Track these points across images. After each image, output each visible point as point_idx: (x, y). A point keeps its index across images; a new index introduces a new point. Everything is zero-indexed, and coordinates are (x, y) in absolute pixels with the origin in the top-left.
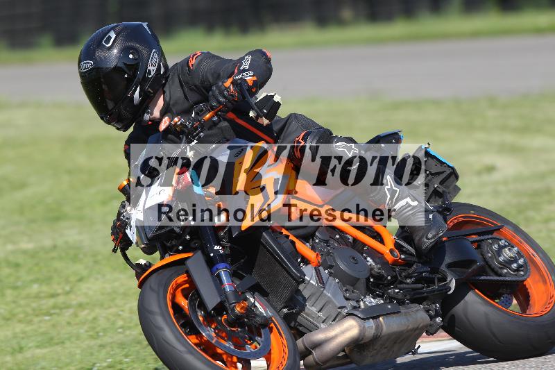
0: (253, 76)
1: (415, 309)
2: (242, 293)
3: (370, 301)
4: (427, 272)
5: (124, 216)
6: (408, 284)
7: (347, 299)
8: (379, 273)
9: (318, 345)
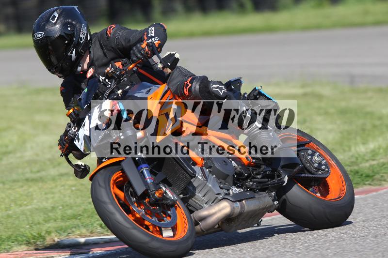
0: (158, 40)
1: (264, 195)
2: (158, 184)
3: (235, 190)
4: (269, 171)
5: (70, 133)
6: (258, 178)
7: (221, 188)
8: (240, 171)
9: (203, 219)
